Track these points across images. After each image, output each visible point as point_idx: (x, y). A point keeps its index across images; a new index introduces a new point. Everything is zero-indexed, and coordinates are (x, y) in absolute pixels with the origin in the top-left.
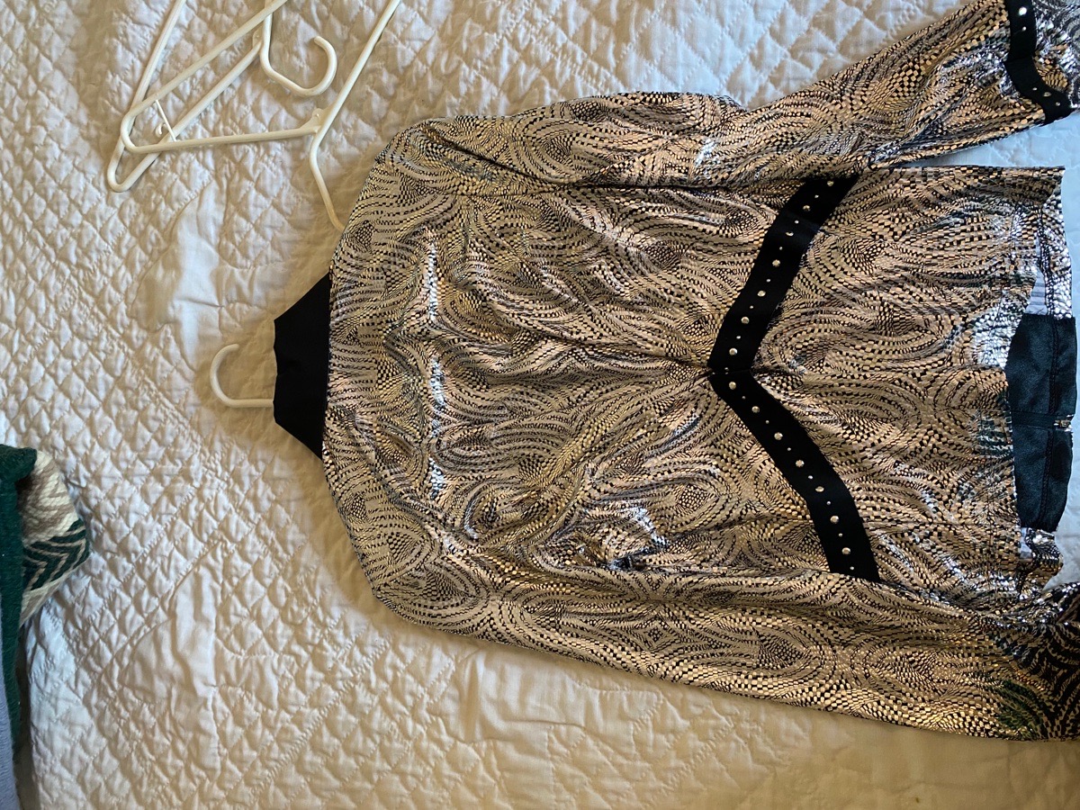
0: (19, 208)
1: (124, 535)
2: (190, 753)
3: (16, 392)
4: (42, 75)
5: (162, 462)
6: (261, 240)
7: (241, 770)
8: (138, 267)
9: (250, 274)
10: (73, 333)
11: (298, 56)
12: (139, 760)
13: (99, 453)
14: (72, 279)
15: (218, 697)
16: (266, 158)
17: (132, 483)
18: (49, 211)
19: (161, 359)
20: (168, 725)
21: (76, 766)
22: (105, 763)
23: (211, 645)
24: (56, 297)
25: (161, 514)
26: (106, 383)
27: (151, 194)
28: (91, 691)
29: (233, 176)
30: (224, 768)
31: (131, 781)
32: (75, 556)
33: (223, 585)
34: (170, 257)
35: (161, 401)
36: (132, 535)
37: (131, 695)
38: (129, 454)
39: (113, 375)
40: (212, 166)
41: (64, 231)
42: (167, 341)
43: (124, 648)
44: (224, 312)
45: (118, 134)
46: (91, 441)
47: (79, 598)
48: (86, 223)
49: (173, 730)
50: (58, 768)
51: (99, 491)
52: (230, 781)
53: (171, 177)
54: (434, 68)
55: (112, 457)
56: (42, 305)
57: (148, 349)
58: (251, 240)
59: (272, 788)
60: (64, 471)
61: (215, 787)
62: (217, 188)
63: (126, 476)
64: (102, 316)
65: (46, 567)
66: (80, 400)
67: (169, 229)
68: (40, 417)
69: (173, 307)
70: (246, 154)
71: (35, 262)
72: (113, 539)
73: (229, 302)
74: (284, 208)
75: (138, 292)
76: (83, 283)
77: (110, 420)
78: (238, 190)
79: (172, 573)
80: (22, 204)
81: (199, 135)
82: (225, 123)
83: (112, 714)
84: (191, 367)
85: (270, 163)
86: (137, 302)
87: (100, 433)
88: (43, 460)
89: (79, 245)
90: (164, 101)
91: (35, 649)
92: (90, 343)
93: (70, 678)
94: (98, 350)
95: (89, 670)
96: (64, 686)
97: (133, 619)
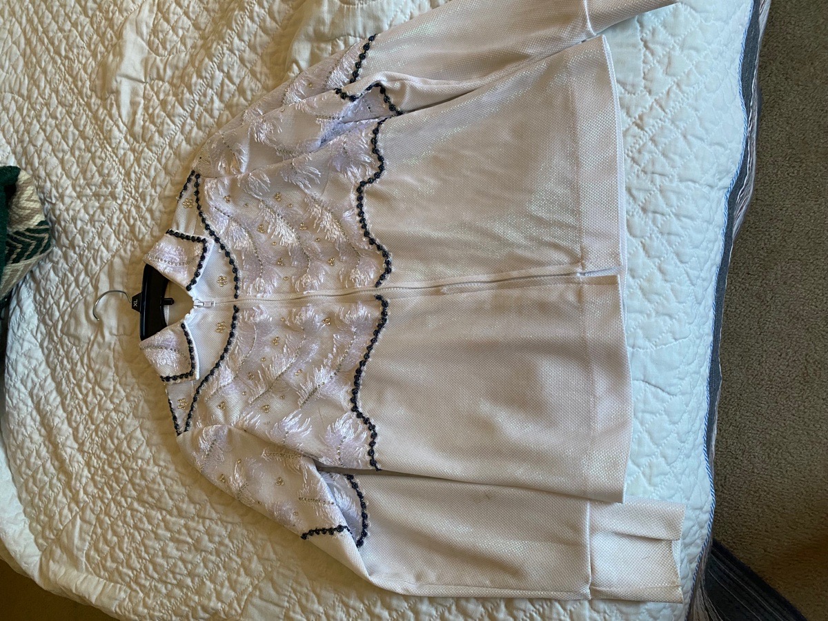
0: (36, 20)
1: (73, 235)
2: (96, 380)
3: (21, 141)
5: (100, 188)
6: (175, 38)
7: (125, 391)
8: (99, 55)
9: (165, 60)
10: (58, 102)
12: (66, 383)
13: (65, 181)
14: (62, 66)
15: (118, 343)
17: (81, 201)
18: (53, 21)
19: (107, 118)
20: (85, 361)
21: (29, 385)
22: (47, 383)
24: (51, 79)
25: (94, 221)
26: (74, 134)
27: (110, 6)
28: (45, 338)
30: (115, 389)
31: (61, 397)
32: (41, 245)
34: (118, 48)
35: (104, 146)
37: (67, 341)
38: (82, 181)
39: (78, 130)
41: (60, 34)
42: (112, 105)
43: (66, 310)
44: (148, 87)
46: (61, 173)
47: (44, 276)
48: (73, 29)
49: (88, 364)
50: (19, 384)
51: (62, 205)
52: (117, 398)
55: (72, 184)
56: (42, 84)
57: (101, 110)
58: (169, 37)
60: (43, 193)
61: (109, 401)
63: (78, 197)
64: (76, 90)
65: (21, 249)
66: (58, 146)
67: (119, 31)
69: (116, 81)
71: (41, 56)
72: (67, 238)
73: (151, 80)
74: (191, 14)
75: (97, 73)
76: (67, 69)
77: (73, 159)
79: (99, 260)
80: (38, 18)
83: (55, 353)
84: (124, 124)
86: (96, 80)
87: (67, 168)
88: (23, 176)
89: (67, 44)
91: (14, 309)
92: (67, 108)
93: (33, 328)
94: (71, 113)
95: (45, 324)
96: (29, 333)
97: (73, 291)
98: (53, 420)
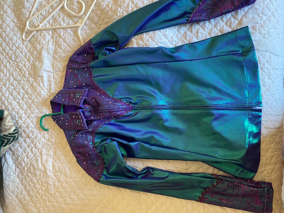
1: (28, 133)
2: (46, 190)
4: (4, 9)
5: (38, 114)
6: (65, 55)
7: (59, 194)
8: (31, 62)
9: (62, 64)
10: (14, 79)
11: (74, 5)
12: (32, 192)
13: (21, 111)
14: (13, 64)
15: (53, 175)
16: (66, 33)
17: (30, 119)
18: (7, 46)
19: (38, 86)
20: (40, 183)
22: (23, 192)
23: (51, 162)
24: (9, 69)
26: (23, 93)
27: (34, 42)
28: (19, 174)
29: (57, 38)
30: (55, 194)
31: (30, 197)
32: (15, 138)
33: (55, 146)
34: (40, 59)
35: (38, 98)
36: (30, 133)
37: (30, 175)
38: (29, 111)
39: (24, 91)
40: (51, 34)
41: (11, 51)
42: (39, 81)
43: (28, 163)
44: (55, 74)
45: (26, 25)
46: (19, 108)
47: (16, 149)
48: (17, 49)
49: (41, 184)
50: (11, 194)
51: (21, 121)
52: (56, 197)
53: (40, 38)
54: (111, 9)
55: (24, 112)
56: (5, 71)
57: (34, 83)
58: (62, 55)
59: (67, 199)
60: (12, 116)
61: (53, 199)
62: (53, 40)
63: (28, 118)
64: (21, 75)
65: (7, 141)
66: (16, 97)
67: (40, 52)
68: (5, 102)
69: (41, 73)
70: (61, 32)
71: (3, 60)
72: (25, 134)
73: (56, 71)
74: (71, 46)
75: (31, 68)
76: (16, 66)
77: (24, 102)
78: (59, 41)
79: (41, 143)
81: (47, 26)
82: (55, 23)
83: (25, 180)
84: (46, 89)
85: (67, 34)
86: (31, 71)
87: (21, 106)
88: (6, 113)
89: (15, 55)
90: (38, 17)
91: (4, 163)
92: (18, 82)
93: (14, 170)
94: (21, 84)
95: (19, 168)
96: (12, 172)
97: (30, 155)
98: (28, 207)
